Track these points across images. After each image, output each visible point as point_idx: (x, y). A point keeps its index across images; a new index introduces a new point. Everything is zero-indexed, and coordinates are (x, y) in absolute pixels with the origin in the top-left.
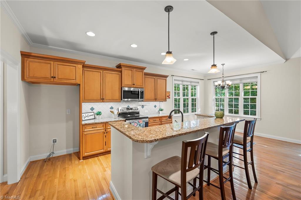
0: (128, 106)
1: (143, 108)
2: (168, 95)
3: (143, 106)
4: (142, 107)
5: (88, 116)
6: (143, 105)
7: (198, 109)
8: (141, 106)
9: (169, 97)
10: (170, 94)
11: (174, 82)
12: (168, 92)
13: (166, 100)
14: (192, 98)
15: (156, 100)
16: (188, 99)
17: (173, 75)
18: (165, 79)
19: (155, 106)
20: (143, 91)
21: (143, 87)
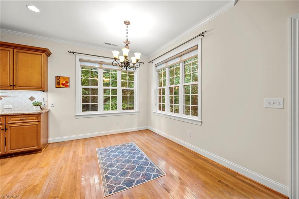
2: (64, 82)
7: (135, 105)
9: (66, 85)
10: (68, 81)
11: (78, 63)
12: (64, 78)
13: (43, 88)
14: (123, 89)
15: (13, 87)
16: (117, 90)
17: (72, 52)
18: (41, 55)
19: (32, 99)
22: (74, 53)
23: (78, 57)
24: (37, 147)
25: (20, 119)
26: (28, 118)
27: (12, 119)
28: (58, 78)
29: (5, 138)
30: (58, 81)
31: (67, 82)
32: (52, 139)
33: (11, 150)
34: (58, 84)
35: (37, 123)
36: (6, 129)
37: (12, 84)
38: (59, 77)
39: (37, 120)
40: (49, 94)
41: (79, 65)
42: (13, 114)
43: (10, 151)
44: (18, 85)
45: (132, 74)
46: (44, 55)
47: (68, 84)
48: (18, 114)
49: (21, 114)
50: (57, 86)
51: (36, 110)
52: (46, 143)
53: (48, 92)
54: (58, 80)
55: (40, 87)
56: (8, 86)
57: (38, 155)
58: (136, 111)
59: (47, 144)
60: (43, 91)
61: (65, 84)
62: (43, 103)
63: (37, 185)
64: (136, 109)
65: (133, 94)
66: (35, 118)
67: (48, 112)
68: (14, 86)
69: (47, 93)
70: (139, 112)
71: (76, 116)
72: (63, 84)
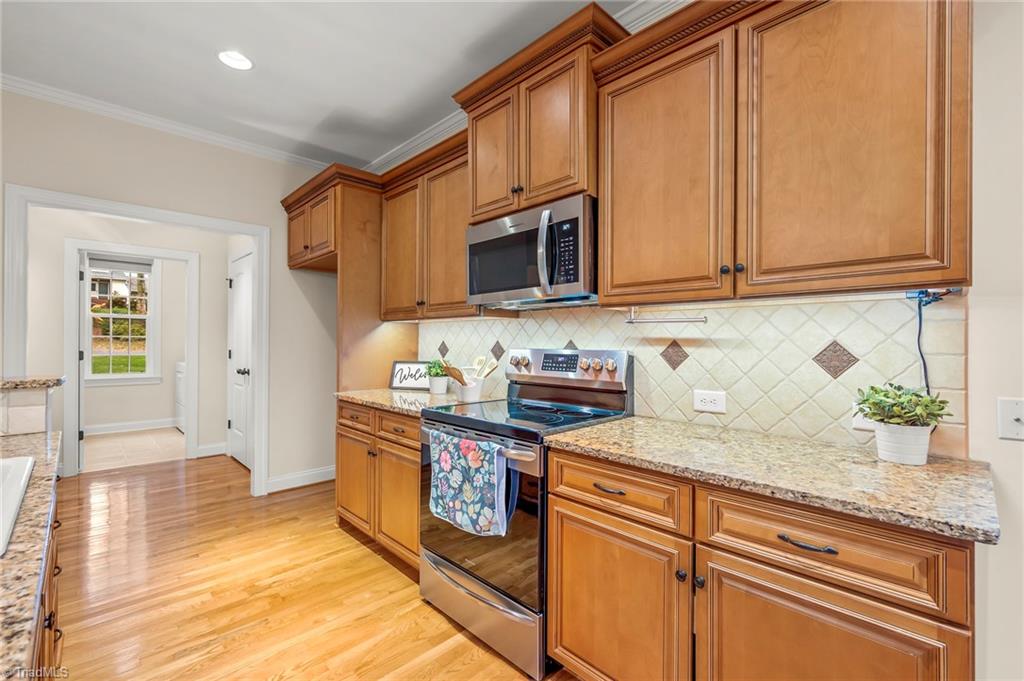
1: (674, 364)
3: (674, 352)
4: (664, 354)
5: (417, 376)
6: (674, 344)
8: (662, 349)
19: (835, 359)
20: (574, 222)
21: (582, 180)
25: (781, 537)
27: (729, 519)
29: (694, 636)
35: (926, 632)
36: (697, 581)
37: (728, 263)
39: (924, 600)
42: (734, 485)
44: (759, 265)
48: (768, 493)
49: (789, 497)
55: (924, 257)
56: (707, 278)
66: (906, 566)
68: (739, 269)
69: (959, 313)
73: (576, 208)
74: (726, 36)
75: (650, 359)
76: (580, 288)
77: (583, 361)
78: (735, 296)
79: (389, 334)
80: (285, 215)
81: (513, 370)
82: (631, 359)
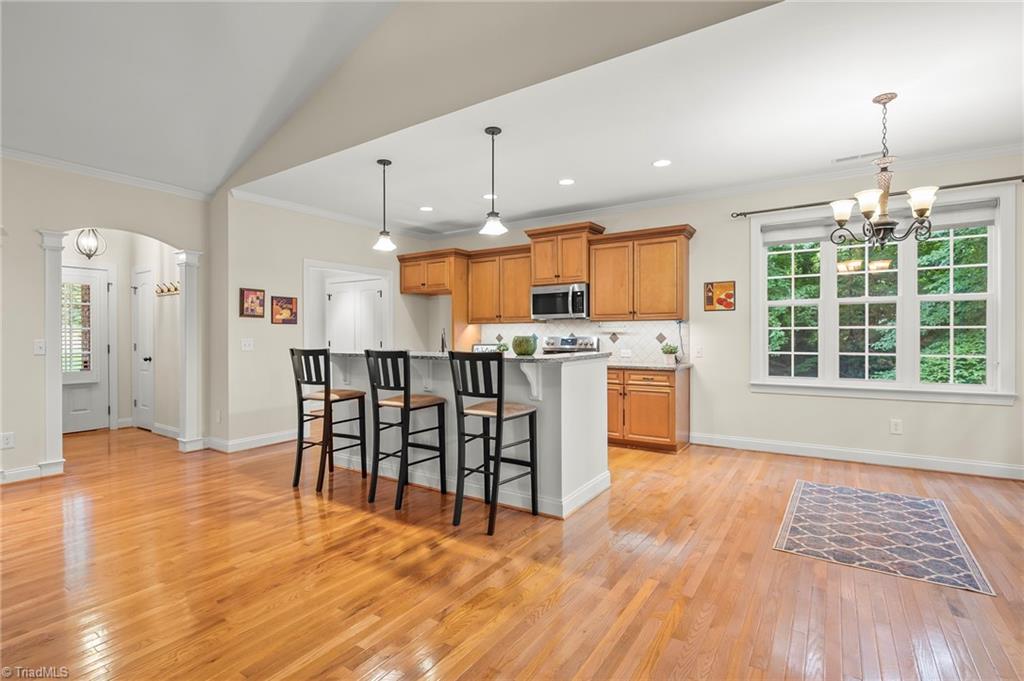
0: (572, 335)
1: (614, 341)
2: (723, 296)
3: (614, 337)
4: (610, 338)
6: (614, 334)
7: (995, 367)
8: (609, 336)
9: (728, 304)
10: (732, 292)
11: (758, 238)
12: (723, 285)
13: (679, 316)
14: (924, 300)
15: (633, 315)
16: (895, 304)
17: (741, 214)
18: (675, 241)
19: (661, 338)
20: (582, 292)
21: (585, 279)
22: (745, 214)
23: (757, 222)
24: (668, 440)
25: (644, 378)
26: (656, 378)
27: (633, 377)
28: (709, 287)
29: (624, 410)
30: (710, 294)
31: (729, 296)
32: (696, 436)
33: (631, 434)
34: (709, 301)
35: (668, 390)
36: (625, 394)
37: (632, 310)
38: (712, 284)
39: (667, 384)
40: (692, 326)
41: (761, 244)
42: (633, 368)
43: (630, 436)
44: (640, 312)
45: (977, 234)
46: (681, 238)
47: (732, 300)
48: (640, 369)
49: (645, 368)
50: (708, 307)
51: (667, 362)
52: (684, 440)
53: (690, 322)
54: (710, 291)
55: (674, 312)
56: (626, 314)
57: (669, 458)
58: (999, 392)
59: (687, 444)
60: (680, 321)
61: (725, 300)
62: (679, 349)
63: (665, 494)
64: (996, 383)
65: (985, 319)
66: (665, 378)
67: (689, 369)
68: (634, 313)
69: (687, 325)
70: (1015, 398)
71: (753, 385)
72: (720, 302)
73: (584, 288)
74: (631, 243)
75: (606, 340)
76: (584, 315)
77: (580, 341)
78: (634, 320)
79: (471, 329)
80: (398, 263)
81: (546, 346)
82: (598, 340)
